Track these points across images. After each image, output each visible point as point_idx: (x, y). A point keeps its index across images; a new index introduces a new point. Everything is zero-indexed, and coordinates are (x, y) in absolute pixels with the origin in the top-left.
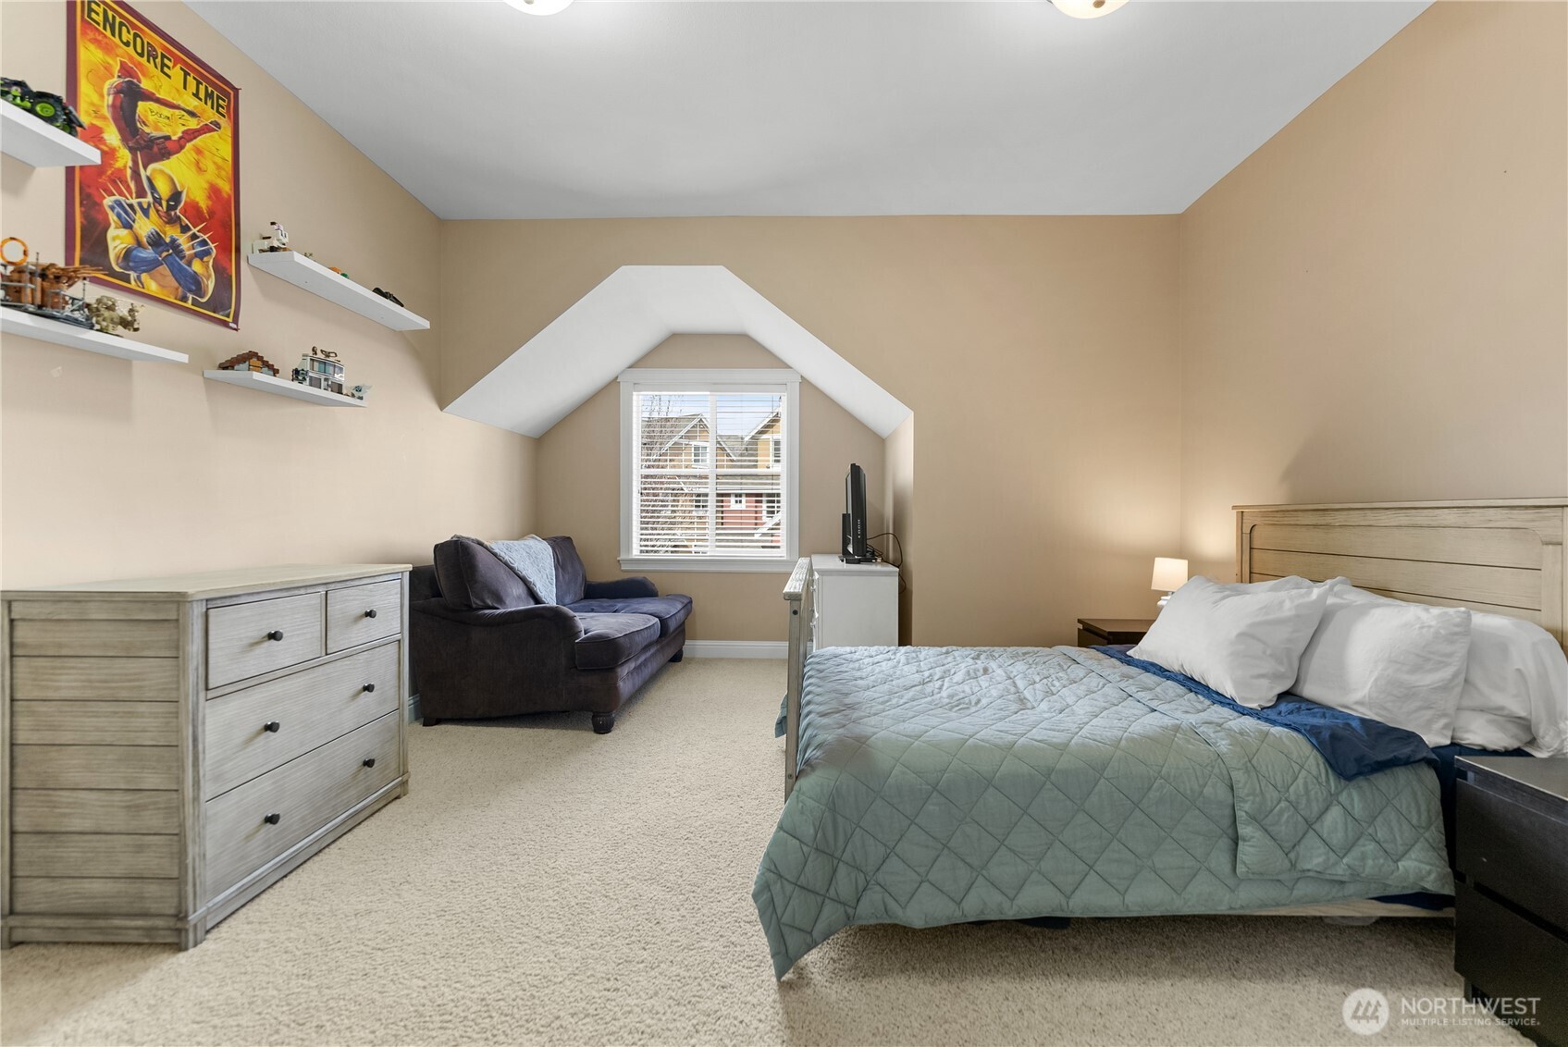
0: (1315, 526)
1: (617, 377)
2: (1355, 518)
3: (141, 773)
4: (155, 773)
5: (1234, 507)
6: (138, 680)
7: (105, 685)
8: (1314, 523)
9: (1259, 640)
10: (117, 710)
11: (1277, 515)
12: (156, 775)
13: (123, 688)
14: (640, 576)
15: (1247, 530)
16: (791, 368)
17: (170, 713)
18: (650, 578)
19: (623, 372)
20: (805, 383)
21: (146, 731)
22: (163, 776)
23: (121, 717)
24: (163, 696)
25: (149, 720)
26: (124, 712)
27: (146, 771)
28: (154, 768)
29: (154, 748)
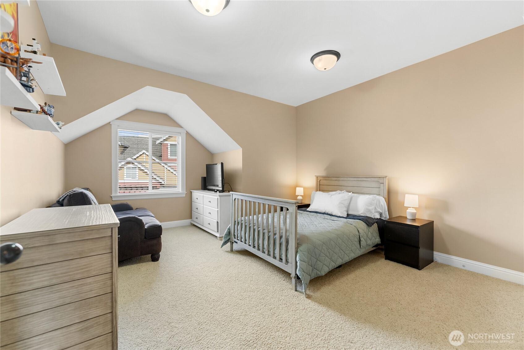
0: (336, 180)
1: (110, 122)
2: (345, 179)
3: (90, 311)
4: (98, 308)
5: (315, 176)
6: (87, 268)
7: (67, 274)
8: (336, 179)
9: (343, 204)
10: (73, 285)
11: (326, 178)
12: (98, 310)
13: (77, 274)
14: (125, 202)
15: (319, 181)
16: (182, 127)
17: (106, 279)
18: (130, 203)
19: (113, 121)
20: (188, 133)
21: (93, 290)
22: (104, 308)
23: (76, 288)
24: (103, 272)
25: (94, 285)
26: (78, 285)
27: (91, 309)
28: (97, 307)
29: (98, 297)
